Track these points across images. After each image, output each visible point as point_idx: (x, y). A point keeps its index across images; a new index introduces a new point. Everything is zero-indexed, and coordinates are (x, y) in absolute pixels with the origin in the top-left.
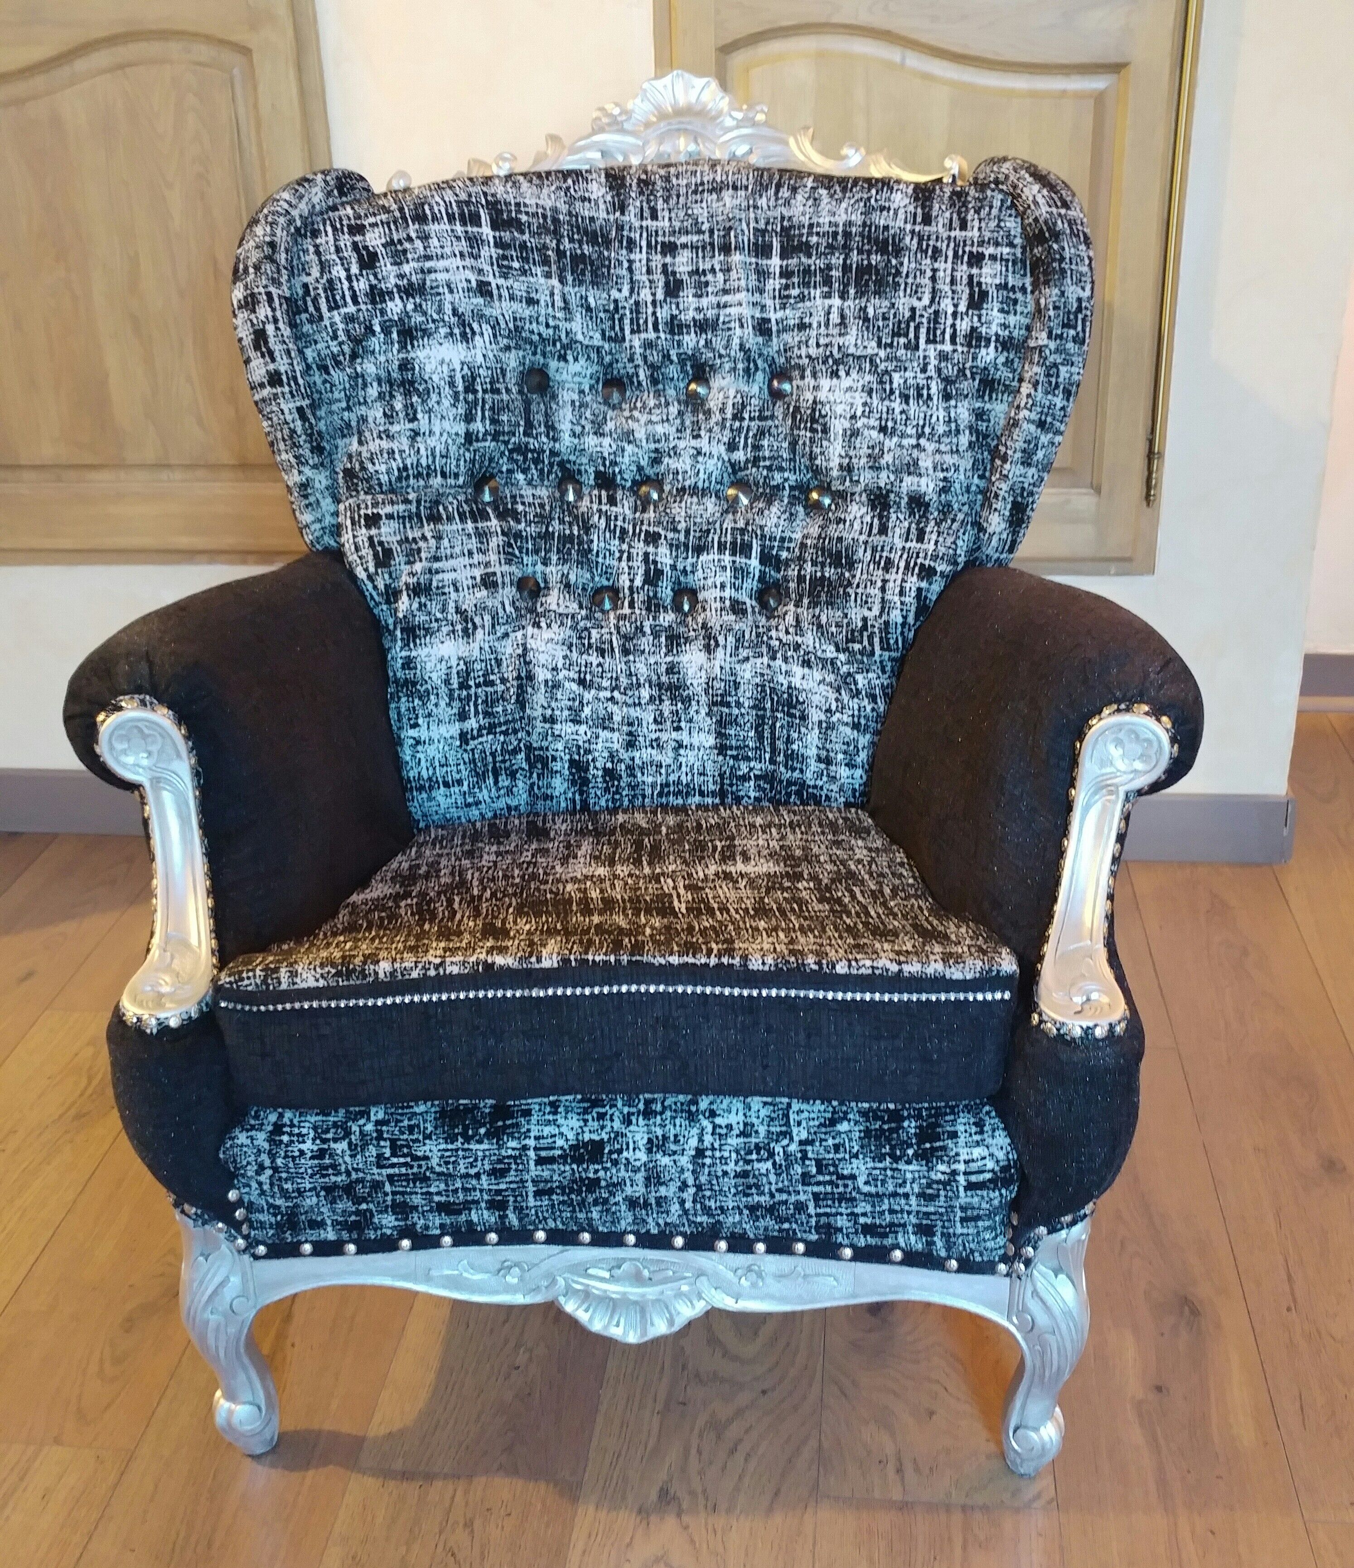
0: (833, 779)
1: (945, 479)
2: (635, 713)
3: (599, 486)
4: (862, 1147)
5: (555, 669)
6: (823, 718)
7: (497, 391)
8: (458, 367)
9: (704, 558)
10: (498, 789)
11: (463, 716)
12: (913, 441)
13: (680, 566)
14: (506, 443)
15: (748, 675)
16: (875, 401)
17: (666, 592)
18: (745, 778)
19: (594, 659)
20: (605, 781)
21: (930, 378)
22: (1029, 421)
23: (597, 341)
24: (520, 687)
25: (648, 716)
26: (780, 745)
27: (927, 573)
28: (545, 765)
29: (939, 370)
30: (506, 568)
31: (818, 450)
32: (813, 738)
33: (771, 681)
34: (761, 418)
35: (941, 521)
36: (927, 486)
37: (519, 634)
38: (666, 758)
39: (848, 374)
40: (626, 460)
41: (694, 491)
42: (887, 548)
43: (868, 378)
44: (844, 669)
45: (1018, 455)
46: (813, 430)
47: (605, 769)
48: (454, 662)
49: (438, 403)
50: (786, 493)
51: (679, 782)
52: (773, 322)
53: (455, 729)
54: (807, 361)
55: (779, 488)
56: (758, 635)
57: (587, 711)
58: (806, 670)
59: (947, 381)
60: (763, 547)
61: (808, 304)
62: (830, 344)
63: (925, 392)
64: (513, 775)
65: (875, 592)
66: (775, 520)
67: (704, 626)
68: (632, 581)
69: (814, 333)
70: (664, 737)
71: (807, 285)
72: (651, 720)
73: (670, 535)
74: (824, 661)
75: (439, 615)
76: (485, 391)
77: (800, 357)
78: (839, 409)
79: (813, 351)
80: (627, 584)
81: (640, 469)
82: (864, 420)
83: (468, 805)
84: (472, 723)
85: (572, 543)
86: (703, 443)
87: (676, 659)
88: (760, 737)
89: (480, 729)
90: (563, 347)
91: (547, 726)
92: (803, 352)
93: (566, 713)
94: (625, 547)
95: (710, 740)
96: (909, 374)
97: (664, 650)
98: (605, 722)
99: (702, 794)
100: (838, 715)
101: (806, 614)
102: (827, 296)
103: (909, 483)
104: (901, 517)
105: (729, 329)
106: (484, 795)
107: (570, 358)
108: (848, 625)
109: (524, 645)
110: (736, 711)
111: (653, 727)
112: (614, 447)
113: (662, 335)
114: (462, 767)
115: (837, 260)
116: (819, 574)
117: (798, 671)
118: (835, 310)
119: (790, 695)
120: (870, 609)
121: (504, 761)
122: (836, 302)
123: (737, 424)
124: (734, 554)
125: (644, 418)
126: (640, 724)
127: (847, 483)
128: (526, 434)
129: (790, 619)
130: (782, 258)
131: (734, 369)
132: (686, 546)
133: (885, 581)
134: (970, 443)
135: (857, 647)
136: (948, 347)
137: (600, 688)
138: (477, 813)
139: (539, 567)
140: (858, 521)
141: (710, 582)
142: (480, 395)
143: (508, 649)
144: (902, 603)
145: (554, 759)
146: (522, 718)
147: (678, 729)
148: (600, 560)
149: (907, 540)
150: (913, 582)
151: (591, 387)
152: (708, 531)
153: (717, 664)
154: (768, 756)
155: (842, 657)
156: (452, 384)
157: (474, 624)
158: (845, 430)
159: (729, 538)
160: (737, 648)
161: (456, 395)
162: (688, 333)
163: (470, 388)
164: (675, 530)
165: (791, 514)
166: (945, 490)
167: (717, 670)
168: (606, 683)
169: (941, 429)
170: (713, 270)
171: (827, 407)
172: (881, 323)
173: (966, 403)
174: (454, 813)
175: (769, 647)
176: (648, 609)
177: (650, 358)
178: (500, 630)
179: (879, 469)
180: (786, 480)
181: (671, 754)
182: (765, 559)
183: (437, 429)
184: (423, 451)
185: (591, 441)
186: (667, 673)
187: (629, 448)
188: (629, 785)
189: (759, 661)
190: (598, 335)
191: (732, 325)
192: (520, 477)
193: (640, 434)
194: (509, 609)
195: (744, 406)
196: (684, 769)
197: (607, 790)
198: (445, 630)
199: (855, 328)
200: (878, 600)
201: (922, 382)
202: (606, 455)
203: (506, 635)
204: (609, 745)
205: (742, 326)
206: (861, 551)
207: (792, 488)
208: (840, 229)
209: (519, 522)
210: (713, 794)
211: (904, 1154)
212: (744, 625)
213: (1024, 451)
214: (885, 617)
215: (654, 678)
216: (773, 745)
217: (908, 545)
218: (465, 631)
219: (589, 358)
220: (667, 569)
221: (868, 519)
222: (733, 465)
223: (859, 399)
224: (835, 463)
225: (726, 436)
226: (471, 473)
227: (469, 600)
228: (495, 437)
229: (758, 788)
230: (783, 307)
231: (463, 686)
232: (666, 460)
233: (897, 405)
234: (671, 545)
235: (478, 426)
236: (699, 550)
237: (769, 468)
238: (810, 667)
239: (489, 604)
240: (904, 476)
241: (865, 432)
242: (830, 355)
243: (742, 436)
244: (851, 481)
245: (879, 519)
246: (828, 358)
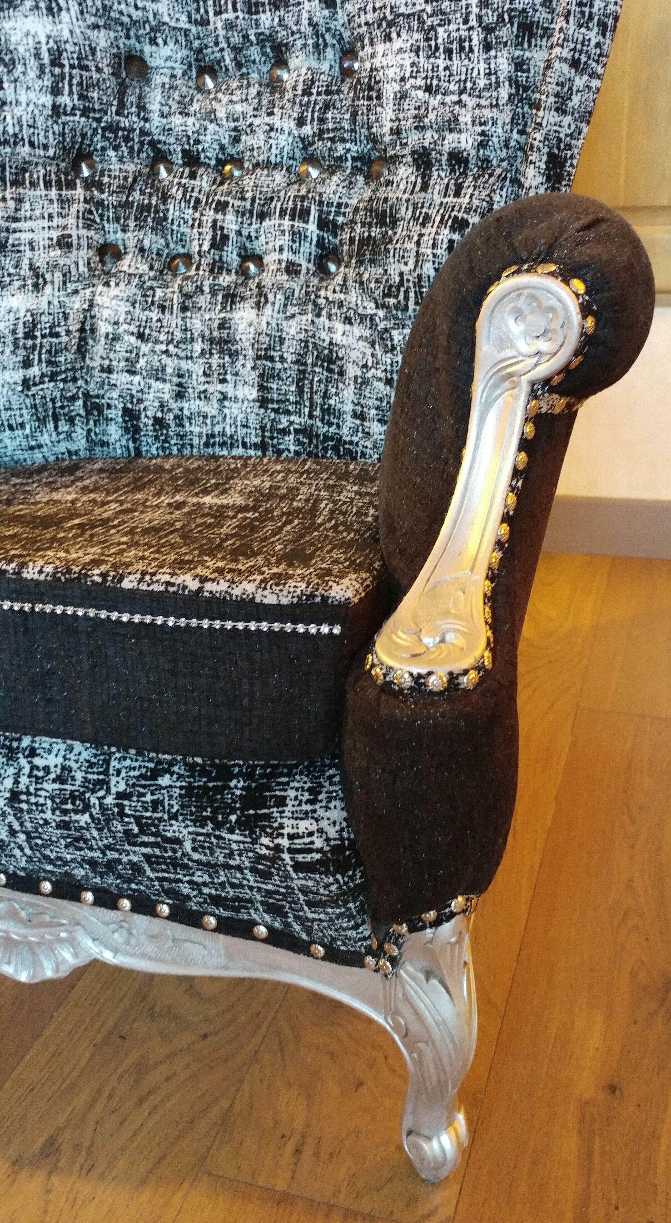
0: (367, 435)
1: (483, 133)
2: (185, 365)
3: (185, 165)
4: (182, 807)
5: (116, 323)
6: (359, 373)
7: (87, 68)
8: (44, 40)
9: (266, 223)
10: (59, 434)
11: (27, 364)
12: (455, 98)
13: (245, 233)
14: (99, 120)
15: (293, 331)
16: (422, 60)
17: (231, 256)
18: (284, 432)
19: (155, 315)
20: (155, 430)
21: (471, 28)
22: (561, 59)
23: (184, 24)
24: (80, 339)
25: (197, 368)
26: (317, 399)
27: (459, 225)
28: (101, 412)
29: (480, 18)
30: (84, 232)
31: (375, 118)
32: (349, 393)
33: (314, 336)
34: (327, 93)
35: (479, 176)
36: (467, 141)
37: (88, 291)
38: (211, 409)
39: (399, 35)
40: (208, 138)
41: (268, 165)
42: (427, 205)
43: (416, 36)
44: (381, 326)
45: (552, 99)
46: (370, 98)
47: (155, 418)
48: (21, 314)
49: (24, 73)
50: (349, 164)
51: (224, 434)
53: (18, 376)
54: (366, 29)
55: (341, 159)
56: (307, 294)
57: (142, 362)
58: (348, 327)
59: (488, 30)
60: (321, 212)
62: (385, 7)
63: (467, 44)
64: (71, 421)
65: (411, 246)
66: (334, 187)
67: (259, 286)
68: (201, 246)
70: (211, 388)
72: (201, 372)
73: (237, 203)
74: (363, 318)
75: (12, 271)
76: (72, 66)
77: (361, 25)
78: (391, 73)
79: (371, 17)
80: (197, 249)
81: (222, 148)
82: (412, 81)
83: (32, 448)
84: (35, 371)
85: (149, 212)
86: (276, 121)
87: (229, 315)
88: (300, 391)
89: (43, 376)
90: (152, 29)
91: (105, 375)
92: (363, 19)
93: (123, 364)
94: (197, 215)
95: (253, 394)
96: (453, 27)
97: (219, 307)
98: (158, 374)
99: (244, 445)
100: (373, 370)
101: (352, 274)
103: (451, 141)
104: (443, 174)
105: (299, 5)
106: (45, 439)
107: (160, 41)
108: (387, 281)
109: (91, 301)
110: (278, 365)
111: (202, 379)
112: (197, 125)
113: (241, 15)
114: (24, 411)
116: (366, 234)
117: (339, 327)
119: (331, 351)
120: (406, 264)
121: (62, 407)
123: (306, 99)
124: (293, 219)
125: (225, 99)
126: (190, 376)
127: (398, 148)
128: (118, 113)
129: (339, 279)
131: (305, 46)
132: (251, 212)
133: (421, 235)
134: (510, 95)
135: (392, 301)
137: (157, 342)
138: (40, 456)
139: (120, 235)
140: (404, 181)
141: (270, 246)
142: (67, 69)
143: (76, 304)
144: (434, 255)
145: (109, 407)
146: (82, 368)
147: (223, 381)
148: (175, 227)
149: (445, 196)
150: (446, 234)
151: (184, 73)
152: (272, 199)
153: (264, 320)
154: (307, 410)
155: (381, 313)
156: (37, 56)
157: (44, 279)
158: (395, 93)
159: (291, 204)
160: (285, 305)
161: (42, 67)
162: (264, 12)
163: (56, 62)
164: (243, 199)
165: (351, 183)
166: (483, 145)
167: (265, 326)
168: (162, 337)
169: (482, 83)
171: (381, 73)
173: (505, 53)
174: (20, 455)
175: (315, 304)
176: (212, 271)
177: (232, 40)
178: (71, 287)
179: (423, 128)
180: (348, 150)
181: (216, 406)
182: (322, 224)
183: (23, 99)
184: (9, 120)
185: (177, 120)
186: (219, 328)
187: (211, 127)
188: (178, 435)
189: (304, 318)
190: (184, 18)
192: (112, 153)
193: (221, 114)
194: (83, 269)
195: (313, 81)
196: (228, 420)
197: (157, 438)
198: (17, 284)
200: (414, 254)
201: (464, 34)
202: (190, 133)
203: (76, 292)
204: (161, 395)
206: (404, 209)
207: (354, 159)
209: (102, 192)
210: (255, 446)
211: (226, 821)
212: (296, 285)
213: (557, 95)
214: (418, 271)
215: (207, 333)
216: (311, 399)
217: (445, 201)
218: (36, 286)
219: (177, 41)
220: (232, 235)
221: (413, 179)
222: (302, 140)
223: (409, 59)
224: (387, 128)
225: (297, 112)
226: (61, 145)
227: (41, 259)
228: (85, 112)
229: (298, 442)
231: (29, 335)
232: (243, 138)
233: (441, 62)
234: (238, 212)
235: (65, 99)
236: (262, 216)
237: (332, 140)
238: (351, 323)
239: (61, 262)
240: (446, 133)
241: (413, 93)
242: (385, 18)
243: (310, 110)
244: (401, 145)
245: (423, 178)
246: (381, 20)
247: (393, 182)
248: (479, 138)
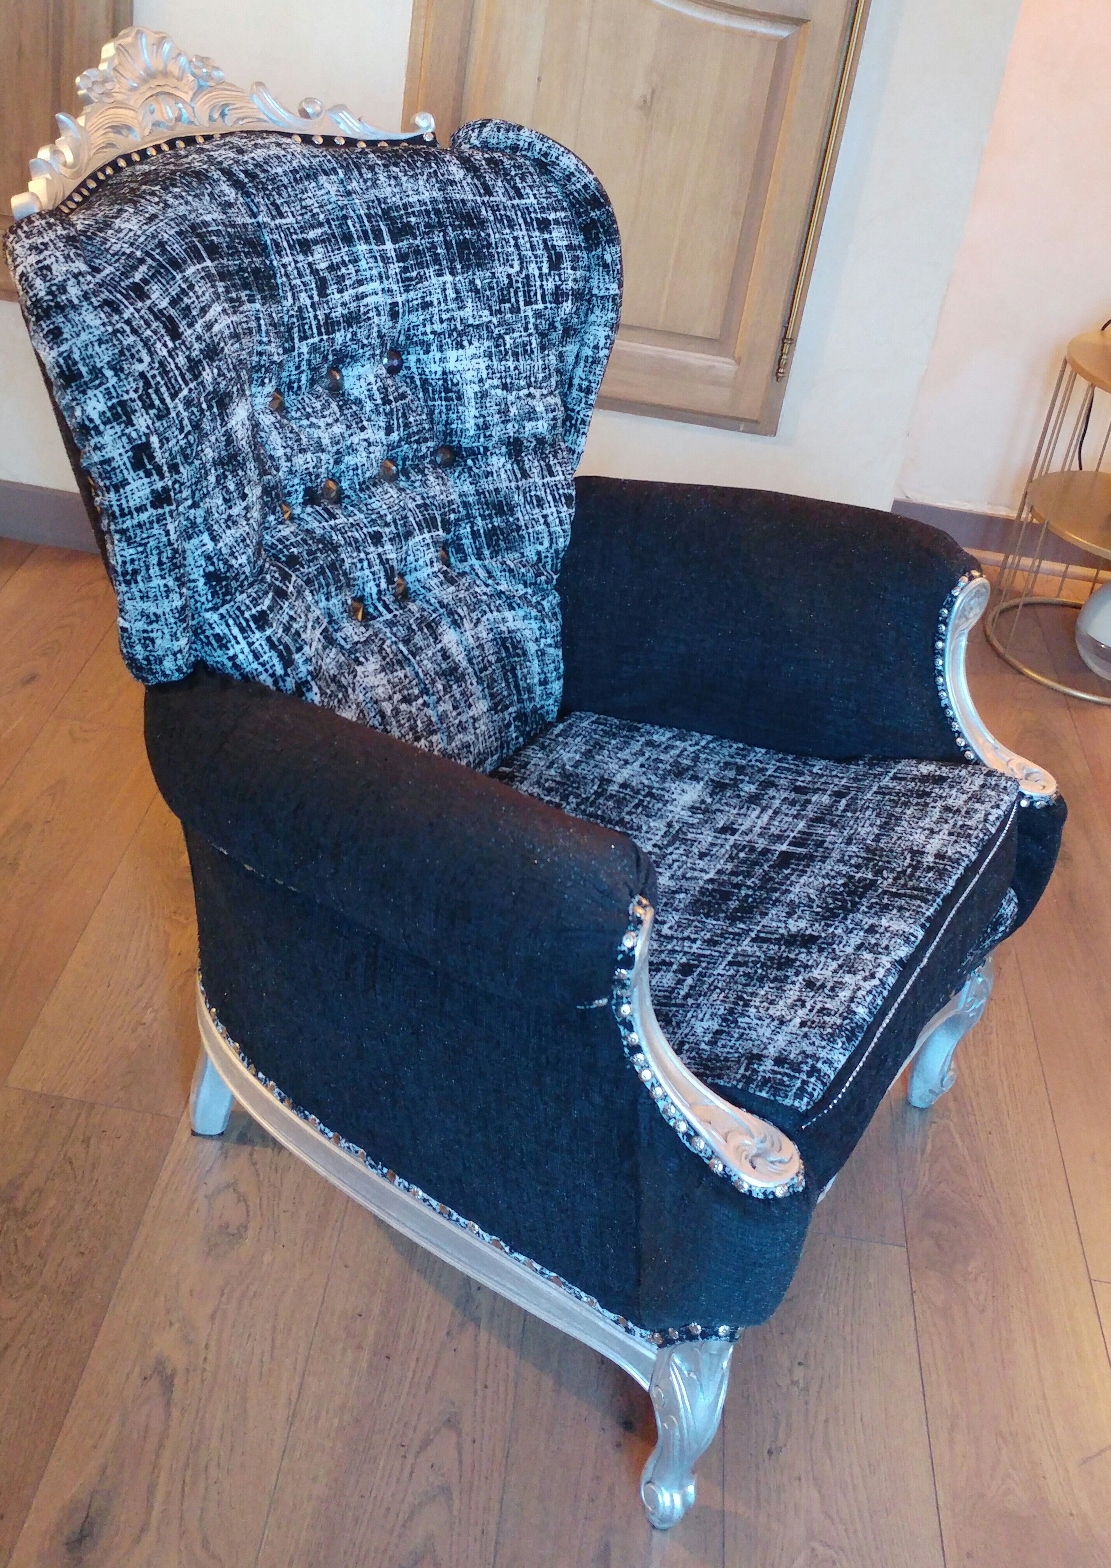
0: (549, 695)
1: (553, 419)
2: (441, 708)
5: (390, 697)
6: (537, 647)
9: (412, 542)
12: (526, 392)
13: (401, 557)
15: (485, 634)
16: (495, 363)
21: (531, 334)
31: (455, 416)
32: (535, 667)
36: (542, 426)
39: (470, 343)
42: (533, 488)
43: (487, 343)
44: (534, 600)
46: (447, 399)
52: (400, 305)
54: (432, 337)
59: (543, 335)
60: (441, 516)
61: (426, 283)
62: (452, 318)
63: (528, 348)
65: (542, 528)
69: (435, 310)
70: (464, 718)
71: (420, 265)
72: (452, 708)
74: (520, 599)
77: (425, 334)
78: (468, 376)
79: (438, 327)
80: (375, 589)
82: (489, 381)
86: (368, 434)
87: (442, 644)
88: (508, 683)
92: (428, 329)
94: (362, 555)
95: (487, 704)
96: (516, 335)
97: (432, 640)
98: (431, 728)
100: (543, 640)
101: (494, 564)
102: (440, 274)
103: (532, 428)
104: (532, 458)
105: (369, 319)
110: (490, 670)
111: (455, 713)
112: (315, 460)
115: (438, 238)
116: (490, 526)
117: (509, 615)
118: (448, 286)
119: (512, 639)
120: (541, 544)
122: (448, 278)
123: (388, 407)
126: (447, 716)
127: (482, 440)
130: (394, 241)
132: (399, 536)
133: (545, 517)
136: (540, 306)
137: (416, 698)
140: (502, 470)
141: (422, 562)
144: (563, 531)
149: (543, 478)
150: (564, 511)
152: (407, 516)
158: (476, 393)
159: (421, 518)
162: (339, 329)
164: (387, 524)
166: (554, 427)
167: (471, 640)
169: (540, 376)
170: (344, 263)
171: (458, 376)
172: (488, 293)
177: (313, 362)
182: (447, 525)
186: (445, 660)
189: (485, 618)
191: (370, 314)
193: (326, 440)
199: (470, 300)
200: (546, 534)
201: (526, 340)
205: (379, 315)
206: (516, 497)
208: (430, 207)
214: (554, 546)
215: (439, 668)
220: (396, 564)
222: (392, 447)
223: (483, 363)
224: (470, 424)
225: (382, 421)
230: (407, 291)
232: (347, 458)
233: (511, 364)
234: (390, 540)
236: (407, 536)
237: (418, 442)
240: (526, 423)
241: (493, 392)
242: (456, 328)
243: (395, 417)
244: (485, 437)
245: (518, 465)
246: (452, 331)
247: (492, 473)
248: (552, 422)
